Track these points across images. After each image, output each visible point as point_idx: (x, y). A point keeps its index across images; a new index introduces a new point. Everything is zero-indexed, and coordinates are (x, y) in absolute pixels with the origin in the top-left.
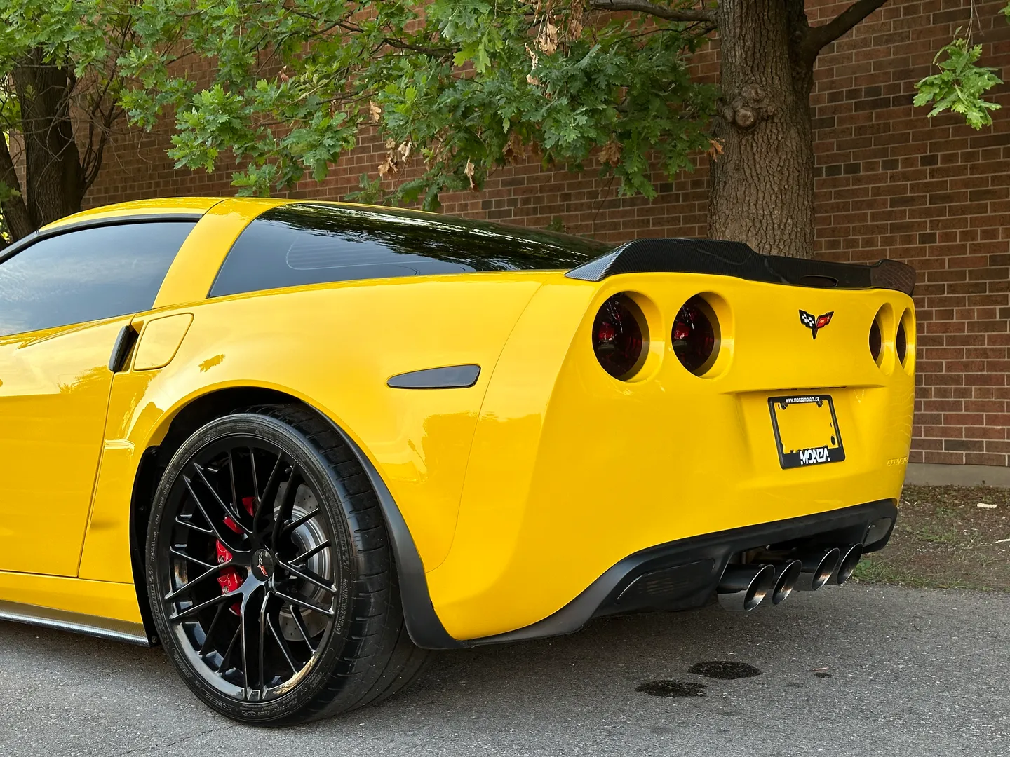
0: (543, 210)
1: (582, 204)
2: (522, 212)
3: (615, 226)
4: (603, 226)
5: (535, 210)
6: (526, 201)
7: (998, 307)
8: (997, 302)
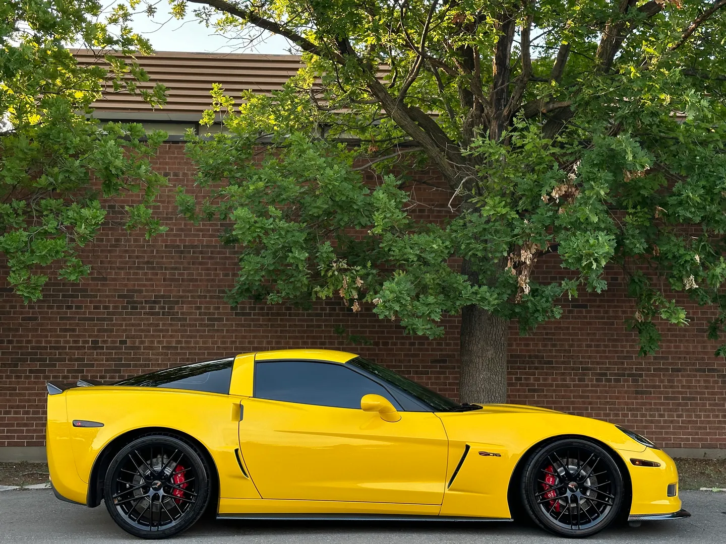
0: (272, 314)
1: (299, 313)
2: (259, 314)
3: (320, 326)
4: (312, 326)
5: (268, 314)
6: (262, 309)
7: (514, 376)
8: (513, 374)
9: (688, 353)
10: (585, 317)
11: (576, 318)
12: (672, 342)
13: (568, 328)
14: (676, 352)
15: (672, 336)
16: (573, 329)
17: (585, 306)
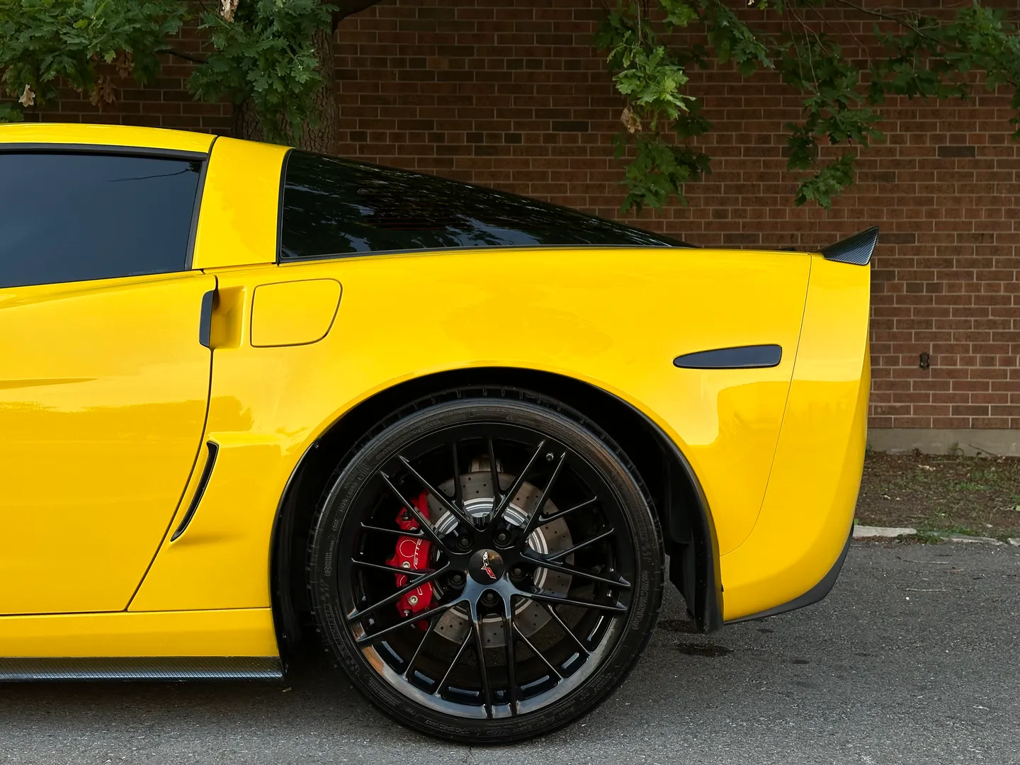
9: (799, 227)
10: (582, 151)
11: (561, 154)
12: (766, 204)
13: (543, 176)
14: (774, 226)
15: (768, 189)
16: (556, 176)
17: (582, 127)
